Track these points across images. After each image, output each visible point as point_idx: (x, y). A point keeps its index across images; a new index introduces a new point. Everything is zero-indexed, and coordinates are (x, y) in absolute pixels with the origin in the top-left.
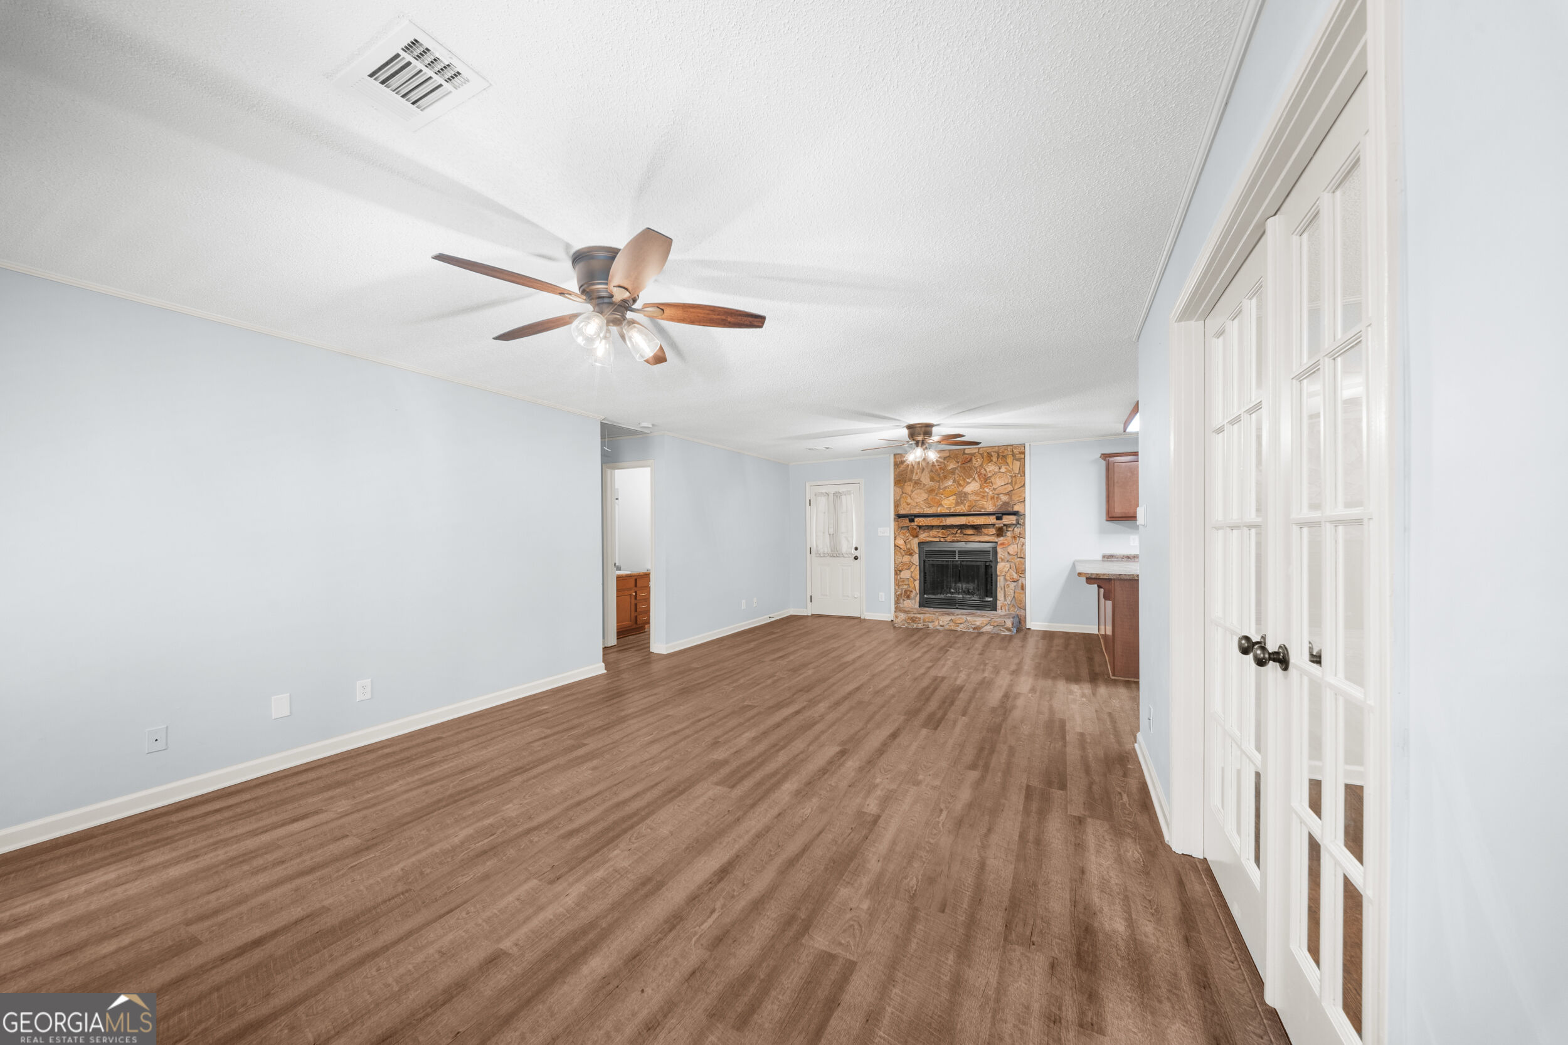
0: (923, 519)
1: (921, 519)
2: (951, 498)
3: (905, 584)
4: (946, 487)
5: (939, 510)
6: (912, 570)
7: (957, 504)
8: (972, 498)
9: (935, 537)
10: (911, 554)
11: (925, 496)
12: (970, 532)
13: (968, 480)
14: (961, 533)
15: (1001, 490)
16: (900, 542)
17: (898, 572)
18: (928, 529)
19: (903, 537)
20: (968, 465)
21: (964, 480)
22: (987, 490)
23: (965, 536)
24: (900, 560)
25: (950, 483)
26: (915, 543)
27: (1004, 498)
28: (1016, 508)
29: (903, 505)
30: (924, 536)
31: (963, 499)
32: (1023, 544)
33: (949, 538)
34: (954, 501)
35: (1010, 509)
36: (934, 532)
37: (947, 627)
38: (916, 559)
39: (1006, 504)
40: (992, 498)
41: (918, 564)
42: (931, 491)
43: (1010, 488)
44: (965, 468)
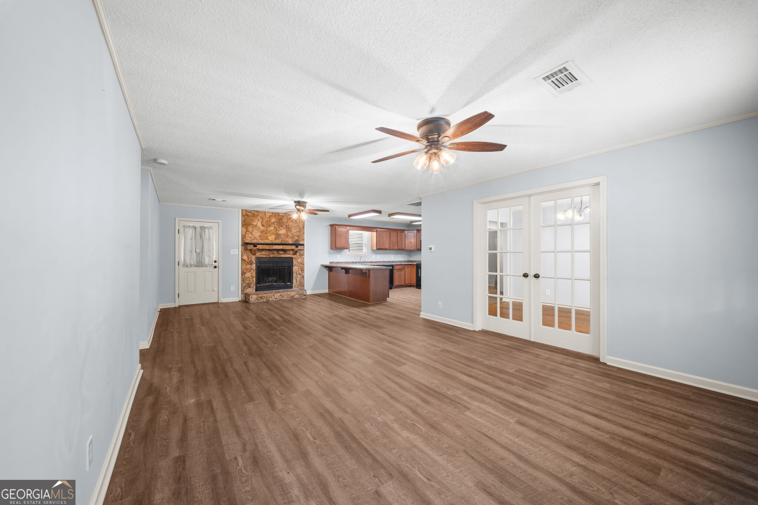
0: (261, 245)
1: (260, 246)
2: (273, 236)
3: (248, 280)
4: (271, 230)
5: (267, 241)
6: (252, 272)
7: (275, 239)
8: (282, 236)
9: (264, 255)
10: (251, 264)
11: (260, 234)
12: (281, 252)
13: (281, 228)
14: (277, 253)
15: (295, 234)
16: (245, 257)
17: (244, 274)
18: (261, 251)
19: (246, 255)
20: (281, 221)
21: (279, 228)
22: (289, 234)
23: (279, 255)
24: (245, 267)
25: (272, 228)
26: (253, 258)
27: (296, 238)
28: (301, 243)
29: (247, 238)
30: (258, 254)
31: (278, 237)
32: (304, 258)
33: (271, 255)
34: (274, 238)
35: (299, 243)
36: (264, 253)
37: (278, 299)
38: (254, 266)
39: (297, 240)
40: (291, 237)
41: (255, 269)
42: (262, 232)
43: (299, 234)
44: (279, 222)
